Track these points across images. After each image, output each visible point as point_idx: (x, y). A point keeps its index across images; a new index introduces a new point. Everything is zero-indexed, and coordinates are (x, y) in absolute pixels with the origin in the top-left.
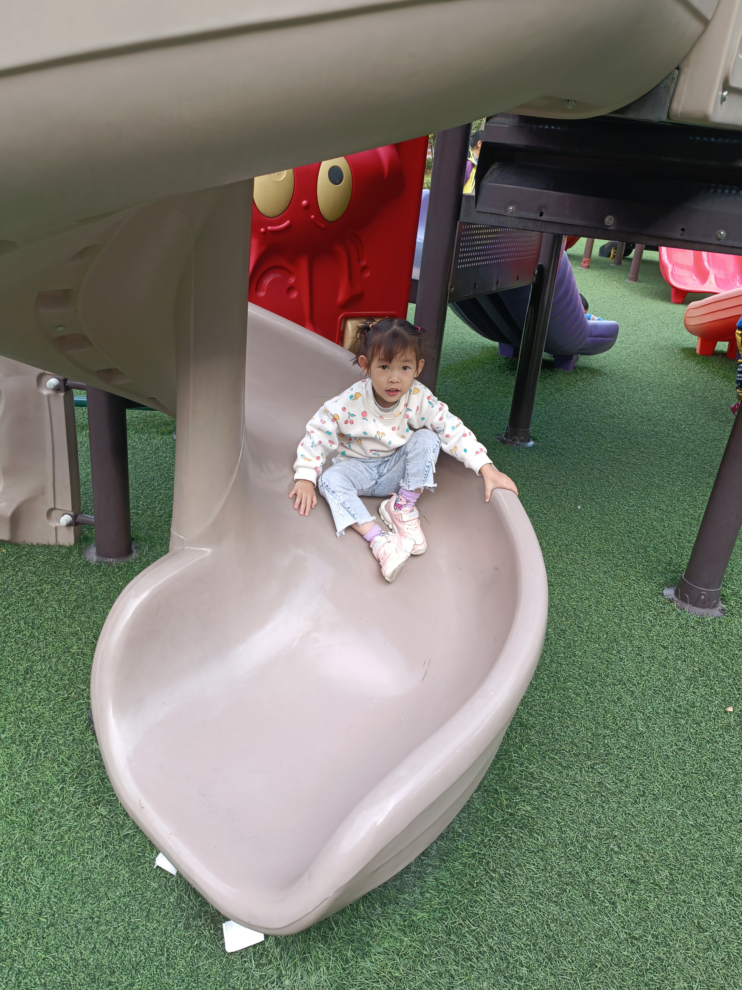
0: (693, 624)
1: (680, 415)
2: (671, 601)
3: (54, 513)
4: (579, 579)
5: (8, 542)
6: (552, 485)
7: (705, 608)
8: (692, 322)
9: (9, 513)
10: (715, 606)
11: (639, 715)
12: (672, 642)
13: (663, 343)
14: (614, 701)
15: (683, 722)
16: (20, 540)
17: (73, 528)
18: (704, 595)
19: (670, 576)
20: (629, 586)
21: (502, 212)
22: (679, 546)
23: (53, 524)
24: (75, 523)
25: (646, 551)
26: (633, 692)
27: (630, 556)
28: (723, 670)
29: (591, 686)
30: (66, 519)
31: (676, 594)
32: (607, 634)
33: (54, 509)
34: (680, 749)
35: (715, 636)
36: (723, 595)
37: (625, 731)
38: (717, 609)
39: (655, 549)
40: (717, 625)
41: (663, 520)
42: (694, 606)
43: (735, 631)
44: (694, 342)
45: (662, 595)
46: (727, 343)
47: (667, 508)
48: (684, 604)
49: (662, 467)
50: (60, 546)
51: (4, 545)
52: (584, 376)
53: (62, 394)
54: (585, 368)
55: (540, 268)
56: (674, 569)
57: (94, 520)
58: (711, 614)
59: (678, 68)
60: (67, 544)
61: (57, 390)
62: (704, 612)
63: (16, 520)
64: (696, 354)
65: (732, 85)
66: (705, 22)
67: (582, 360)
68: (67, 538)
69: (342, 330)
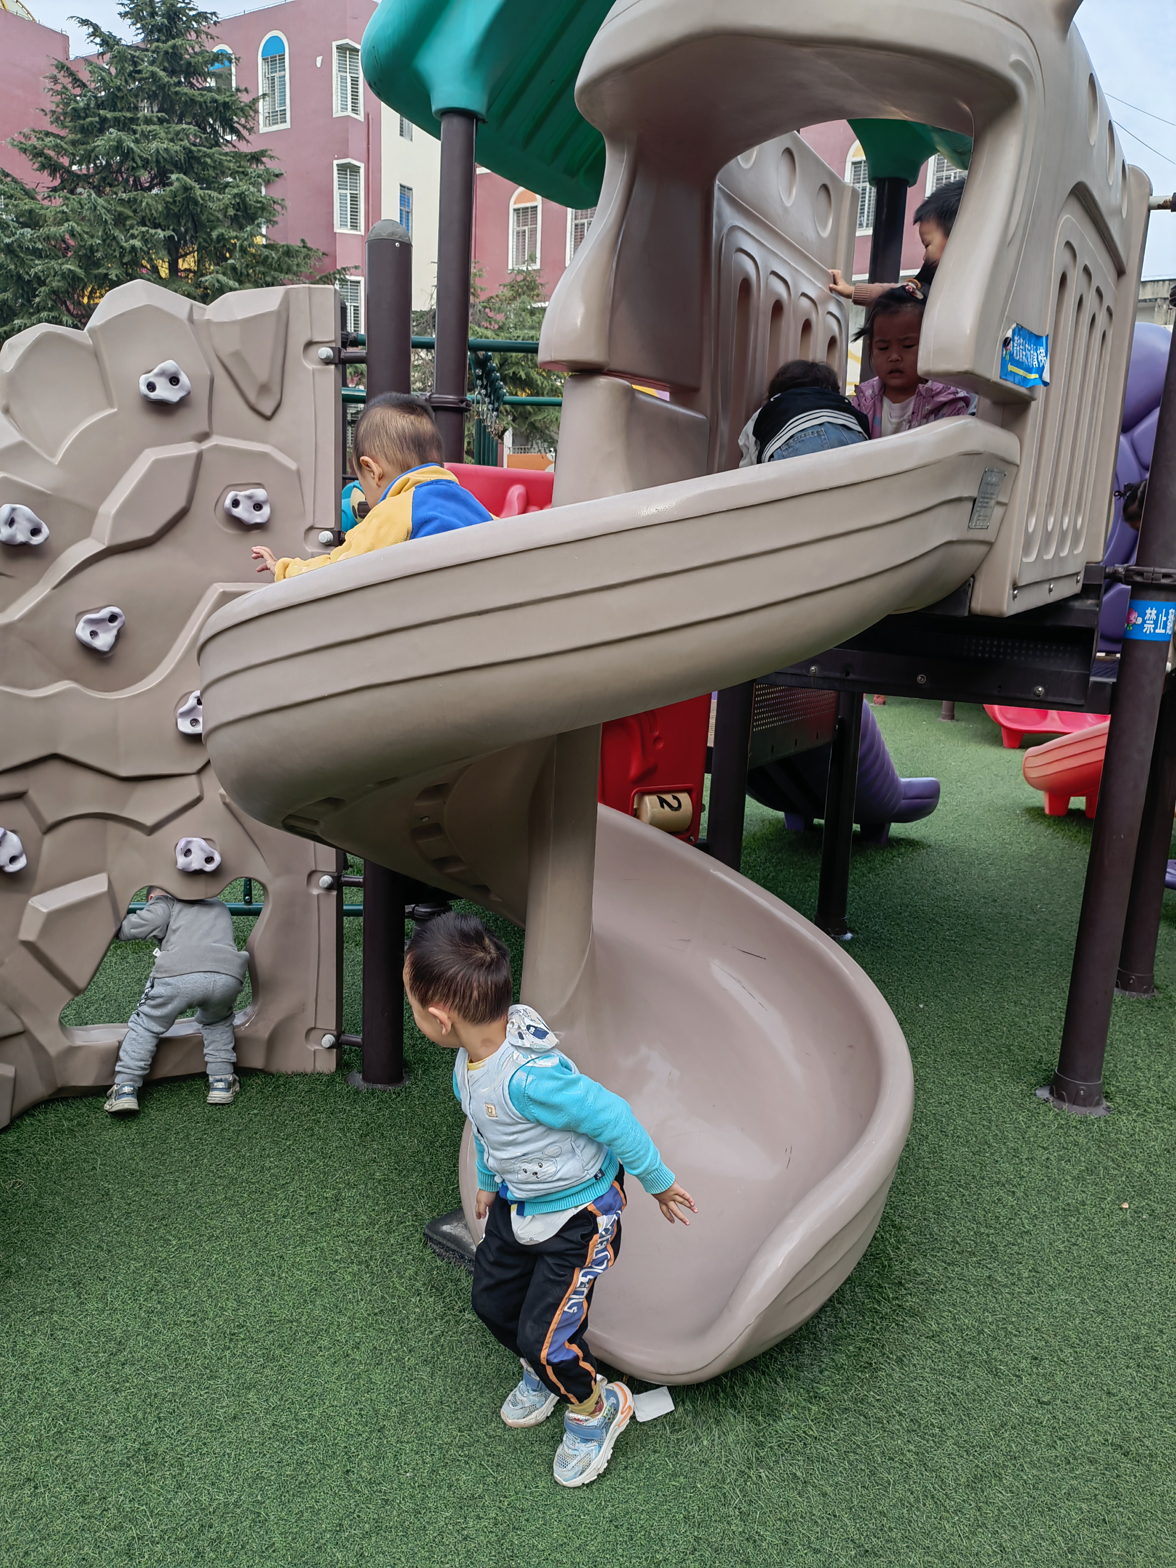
0: (1074, 1124)
1: (1033, 893)
2: (1047, 1101)
3: (313, 1034)
4: (934, 1082)
5: (261, 1071)
6: (884, 982)
7: (1085, 1106)
8: (1034, 774)
9: (266, 1035)
10: (1098, 1104)
11: (1024, 1215)
12: (1052, 1143)
13: (1001, 802)
14: (994, 1202)
15: (1074, 1220)
16: (273, 1069)
17: (335, 1050)
18: (1082, 1089)
19: (1041, 1075)
20: (995, 1088)
21: (804, 672)
22: (1049, 1043)
23: (313, 1047)
24: (337, 1045)
25: (1009, 1050)
26: (1014, 1192)
27: (991, 1056)
28: (1114, 1169)
29: (966, 1188)
30: (328, 1040)
31: (1051, 1093)
32: (976, 1137)
33: (314, 1028)
34: (1074, 1244)
35: (1102, 1135)
36: (1107, 1092)
37: (1010, 1229)
38: (1102, 1107)
39: (1021, 1048)
40: (1103, 1124)
41: (1026, 1015)
42: (1074, 1104)
43: (1124, 1129)
44: (1041, 799)
45: (1035, 1095)
46: (1083, 799)
47: (1030, 1001)
48: (1062, 1103)
49: (1018, 956)
50: (320, 1074)
51: (257, 1075)
52: (903, 850)
53: (335, 893)
54: (902, 839)
55: (841, 722)
56: (1045, 1068)
57: (360, 1040)
58: (1096, 1113)
59: (973, 576)
60: (326, 1071)
61: (329, 888)
62: (1086, 1110)
63: (272, 1043)
64: (1045, 815)
65: (1020, 584)
66: (990, 544)
67: (896, 829)
68: (327, 1064)
69: (635, 807)
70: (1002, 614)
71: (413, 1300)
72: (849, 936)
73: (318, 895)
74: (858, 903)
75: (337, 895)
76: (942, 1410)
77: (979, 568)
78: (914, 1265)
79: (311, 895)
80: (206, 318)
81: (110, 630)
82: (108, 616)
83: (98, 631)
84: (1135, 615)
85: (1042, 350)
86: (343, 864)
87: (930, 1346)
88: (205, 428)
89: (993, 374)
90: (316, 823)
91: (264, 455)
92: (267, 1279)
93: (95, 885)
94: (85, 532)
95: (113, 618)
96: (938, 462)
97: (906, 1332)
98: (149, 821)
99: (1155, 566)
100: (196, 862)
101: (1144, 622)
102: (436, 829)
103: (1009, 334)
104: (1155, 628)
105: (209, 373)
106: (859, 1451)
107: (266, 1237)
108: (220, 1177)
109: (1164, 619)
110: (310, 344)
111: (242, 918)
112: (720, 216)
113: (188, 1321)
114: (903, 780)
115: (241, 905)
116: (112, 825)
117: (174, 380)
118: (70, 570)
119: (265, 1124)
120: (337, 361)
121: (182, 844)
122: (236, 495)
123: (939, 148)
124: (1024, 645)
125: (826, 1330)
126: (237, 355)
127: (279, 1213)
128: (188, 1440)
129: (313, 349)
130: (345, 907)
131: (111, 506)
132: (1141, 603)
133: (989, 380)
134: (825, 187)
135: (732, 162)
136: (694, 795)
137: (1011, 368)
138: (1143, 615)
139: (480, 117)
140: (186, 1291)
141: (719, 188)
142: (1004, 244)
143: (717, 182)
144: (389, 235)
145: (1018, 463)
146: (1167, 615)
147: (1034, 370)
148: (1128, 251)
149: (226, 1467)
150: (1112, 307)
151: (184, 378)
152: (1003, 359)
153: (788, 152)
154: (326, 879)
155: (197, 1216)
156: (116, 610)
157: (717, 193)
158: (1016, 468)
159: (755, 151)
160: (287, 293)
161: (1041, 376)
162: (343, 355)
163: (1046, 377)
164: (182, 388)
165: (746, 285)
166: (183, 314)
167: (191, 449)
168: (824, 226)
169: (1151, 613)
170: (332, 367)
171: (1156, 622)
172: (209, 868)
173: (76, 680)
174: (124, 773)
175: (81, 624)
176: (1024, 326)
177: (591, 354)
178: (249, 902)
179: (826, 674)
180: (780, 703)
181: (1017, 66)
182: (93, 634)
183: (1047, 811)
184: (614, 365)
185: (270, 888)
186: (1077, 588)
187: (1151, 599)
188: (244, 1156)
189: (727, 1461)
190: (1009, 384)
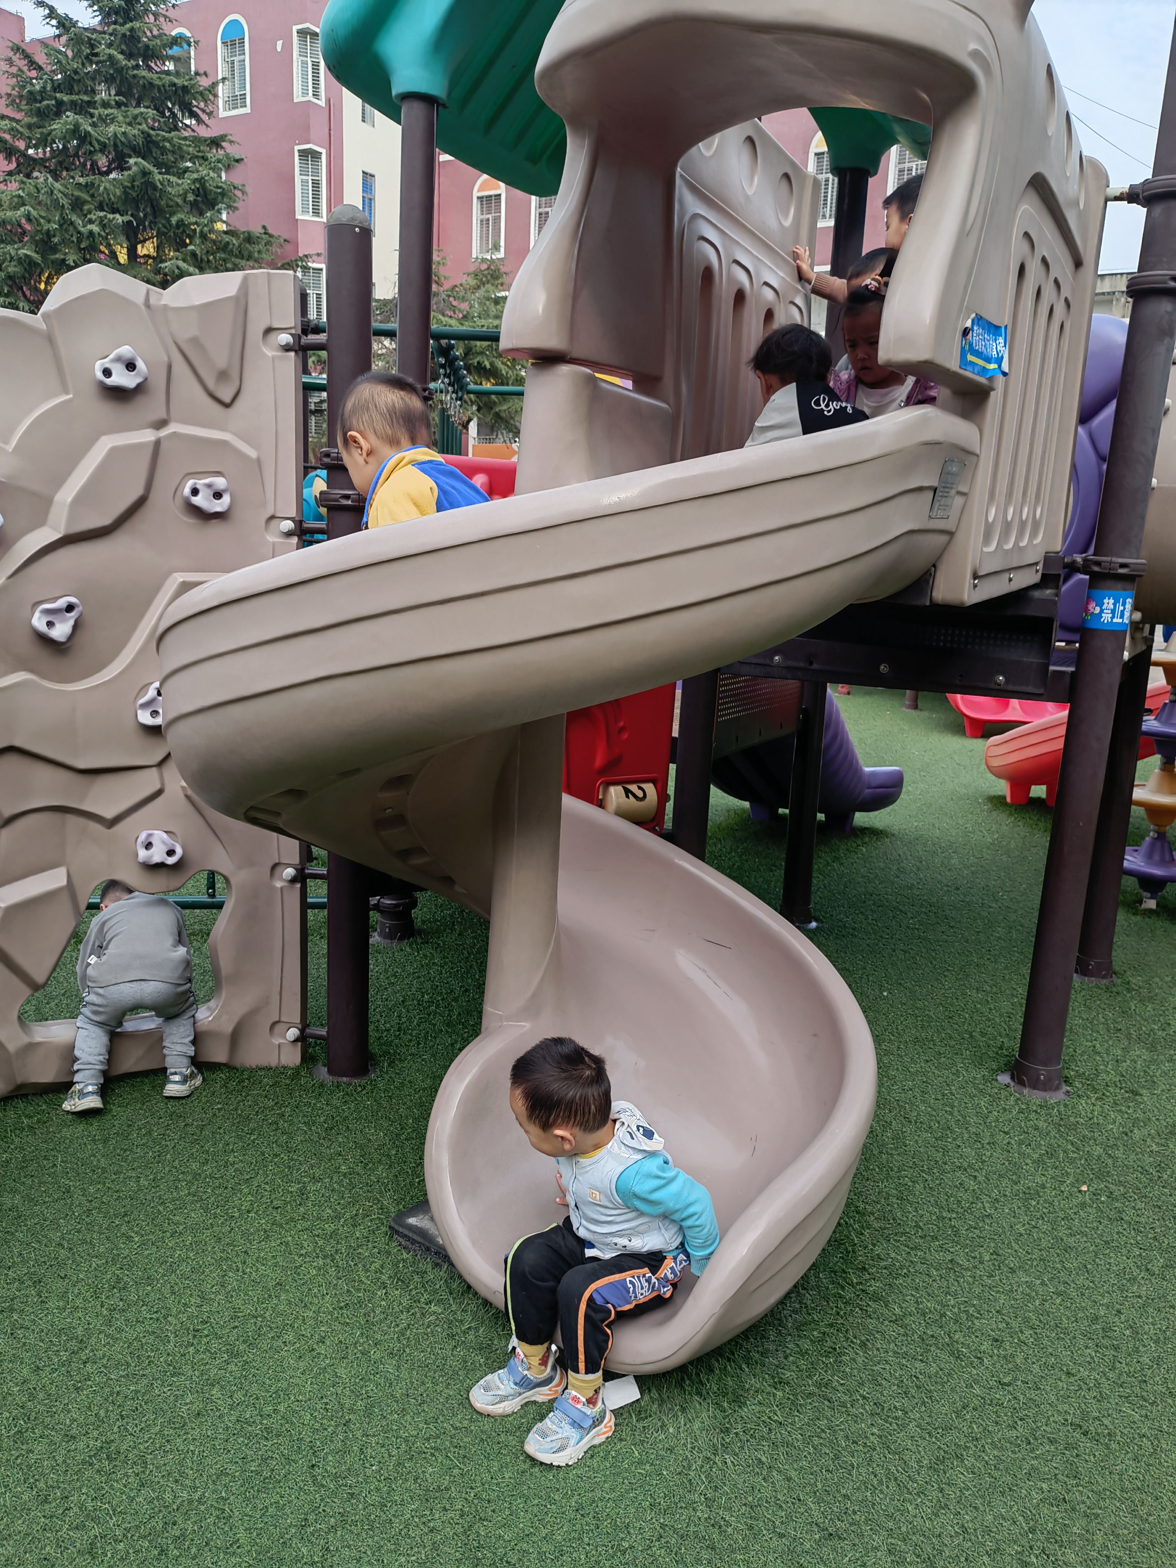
0: (1035, 1108)
1: (995, 880)
2: (1008, 1086)
3: (278, 1028)
4: (898, 1069)
5: (225, 1065)
6: (848, 970)
7: (1046, 1091)
8: (996, 763)
9: (229, 1029)
10: (1058, 1088)
11: (985, 1199)
12: (1013, 1128)
13: (962, 791)
14: (956, 1186)
15: (1034, 1203)
16: (237, 1063)
17: (300, 1044)
18: (1043, 1074)
19: (1003, 1060)
20: (957, 1074)
21: (768, 661)
22: (1010, 1029)
23: (277, 1041)
24: (302, 1038)
25: (971, 1036)
26: (975, 1177)
27: (954, 1043)
28: (1073, 1151)
29: (929, 1174)
30: (293, 1033)
31: (1012, 1078)
32: (939, 1122)
33: (279, 1022)
34: (1034, 1227)
35: (1062, 1119)
36: (1066, 1077)
37: (971, 1213)
38: (1061, 1091)
39: (983, 1034)
40: (1062, 1109)
41: (988, 1002)
42: (1034, 1088)
43: (1083, 1113)
44: (1002, 787)
45: (997, 1080)
46: (1044, 787)
47: (992, 988)
48: (1022, 1088)
49: (980, 942)
50: (285, 1068)
51: (220, 1069)
52: (867, 839)
53: (298, 885)
54: (866, 828)
55: (805, 712)
56: (1006, 1053)
57: (325, 1033)
58: (1055, 1098)
59: (934, 566)
60: (291, 1065)
61: (293, 881)
62: (1047, 1095)
63: (235, 1038)
64: (1006, 804)
65: (980, 574)
66: (951, 534)
67: (861, 818)
68: (292, 1057)
69: (600, 797)
70: (962, 603)
71: (379, 1293)
72: (814, 924)
73: (282, 888)
74: (822, 892)
75: (301, 888)
76: (905, 1392)
77: (940, 557)
78: (878, 1250)
79: (274, 888)
80: (163, 303)
81: (67, 620)
82: (65, 606)
83: (55, 621)
84: (1093, 604)
85: (1001, 340)
86: (307, 856)
87: (892, 1330)
88: (162, 414)
89: (953, 364)
90: (278, 814)
91: (224, 443)
92: (231, 1274)
93: (55, 879)
94: (40, 520)
95: (70, 608)
96: (899, 451)
97: (870, 1316)
98: (109, 814)
99: (1111, 555)
100: (157, 855)
101: (1102, 611)
102: (400, 820)
103: (968, 324)
104: (1112, 618)
105: (166, 359)
106: (823, 1435)
107: (230, 1232)
108: (183, 1173)
109: (1121, 608)
110: (269, 331)
111: (205, 911)
112: (681, 203)
113: (151, 1319)
114: (867, 769)
115: (205, 898)
116: (71, 819)
117: (131, 366)
118: (25, 559)
119: (228, 1119)
120: (297, 348)
121: (143, 837)
122: (195, 484)
123: (899, 138)
124: (985, 635)
125: (791, 1316)
126: (195, 341)
127: (243, 1208)
128: (150, 1438)
129: (272, 336)
130: (309, 900)
131: (67, 494)
132: (1098, 593)
133: (948, 370)
134: (786, 176)
135: (694, 149)
136: (659, 785)
137: (970, 358)
138: (1101, 604)
139: (441, 102)
140: (149, 1288)
141: (681, 175)
142: (963, 234)
143: (679, 169)
144: (348, 220)
145: (978, 452)
146: (1124, 604)
147: (993, 360)
148: (1085, 241)
149: (190, 1464)
150: (1070, 299)
151: (140, 364)
152: (963, 348)
153: (750, 140)
154: (290, 872)
155: (159, 1212)
156: (73, 600)
157: (678, 181)
158: (976, 457)
159: (716, 139)
160: (245, 279)
161: (1000, 366)
162: (303, 341)
163: (1005, 367)
164: (138, 374)
165: (708, 274)
166: (140, 300)
167: (148, 436)
168: (786, 215)
169: (1109, 603)
170: (292, 354)
171: (1113, 612)
172: (171, 861)
173: (31, 671)
174: (82, 765)
175: (37, 614)
176: (983, 316)
177: (552, 341)
178: (213, 896)
179: (790, 663)
180: (745, 693)
181: (976, 55)
182: (50, 624)
183: (1008, 800)
184: (575, 354)
185: (233, 881)
186: (1036, 578)
187: (1109, 588)
188: (207, 1152)
189: (693, 1448)
190: (968, 374)
